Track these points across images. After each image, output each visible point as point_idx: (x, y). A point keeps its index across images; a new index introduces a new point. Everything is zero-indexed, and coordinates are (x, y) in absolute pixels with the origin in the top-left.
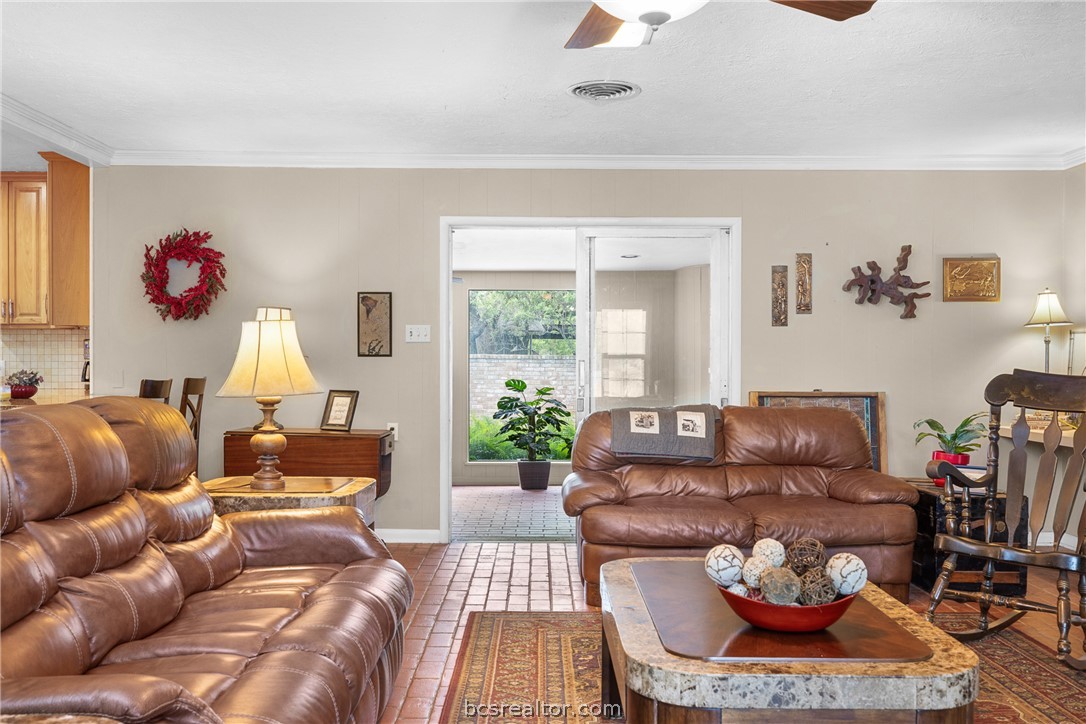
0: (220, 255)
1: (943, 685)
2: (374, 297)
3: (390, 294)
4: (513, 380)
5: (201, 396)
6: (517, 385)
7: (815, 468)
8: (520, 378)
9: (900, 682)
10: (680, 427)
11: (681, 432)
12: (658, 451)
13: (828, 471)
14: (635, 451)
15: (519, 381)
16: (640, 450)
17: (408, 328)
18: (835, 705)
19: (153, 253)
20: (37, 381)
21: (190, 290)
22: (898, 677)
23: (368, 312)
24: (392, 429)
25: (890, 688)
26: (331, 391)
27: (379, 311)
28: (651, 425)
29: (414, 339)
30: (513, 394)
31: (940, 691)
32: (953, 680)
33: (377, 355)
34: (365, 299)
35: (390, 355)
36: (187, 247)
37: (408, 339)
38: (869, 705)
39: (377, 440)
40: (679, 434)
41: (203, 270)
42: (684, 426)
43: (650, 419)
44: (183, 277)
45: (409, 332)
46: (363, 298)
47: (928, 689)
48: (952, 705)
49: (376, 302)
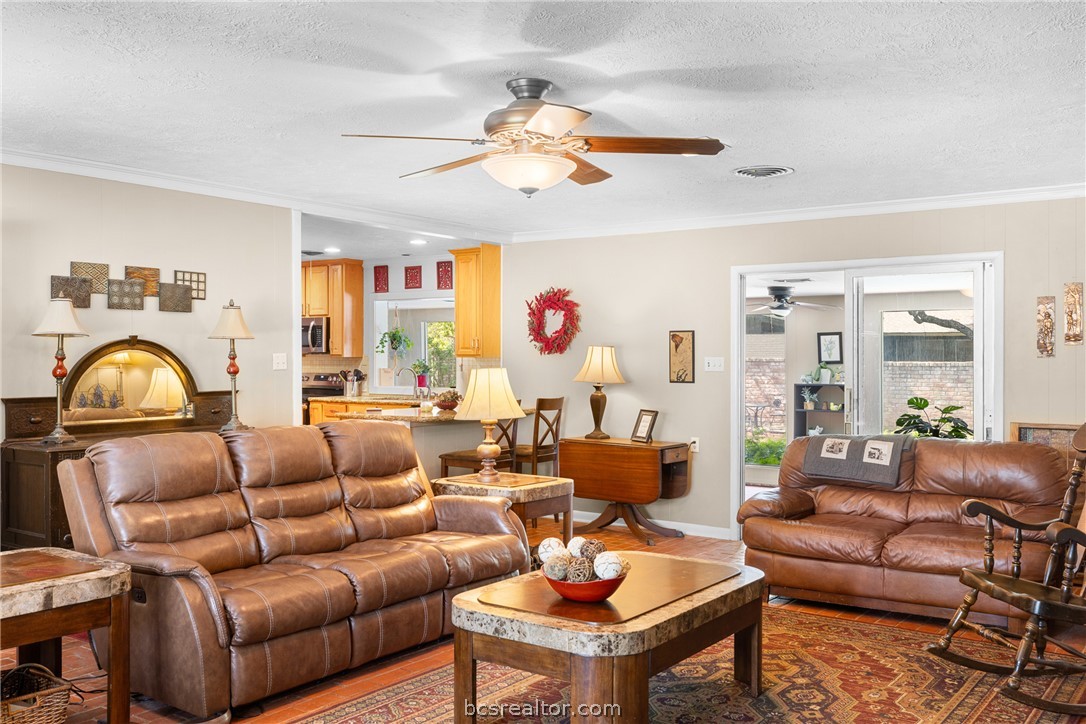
0: (577, 305)
1: (585, 640)
2: (681, 334)
3: (693, 332)
4: (916, 398)
5: (560, 410)
6: (920, 403)
7: (1001, 502)
8: (923, 397)
9: (559, 632)
10: (866, 454)
11: (866, 459)
12: (844, 475)
13: (1014, 506)
14: (823, 473)
15: (921, 399)
16: (827, 473)
17: (707, 359)
18: (525, 641)
19: (533, 305)
20: (457, 398)
21: (556, 332)
22: (558, 629)
23: (677, 347)
24: (694, 442)
25: (554, 635)
26: (642, 410)
27: (686, 345)
28: (840, 451)
29: (711, 369)
30: (914, 412)
31: (582, 643)
32: (592, 637)
33: (683, 382)
34: (676, 338)
35: (693, 382)
36: (555, 300)
37: (707, 369)
38: (543, 644)
39: (657, 451)
40: (864, 460)
41: (565, 315)
42: (870, 454)
43: (840, 446)
44: (554, 321)
45: (706, 362)
46: (673, 336)
47: (575, 640)
48: (591, 654)
49: (682, 339)
